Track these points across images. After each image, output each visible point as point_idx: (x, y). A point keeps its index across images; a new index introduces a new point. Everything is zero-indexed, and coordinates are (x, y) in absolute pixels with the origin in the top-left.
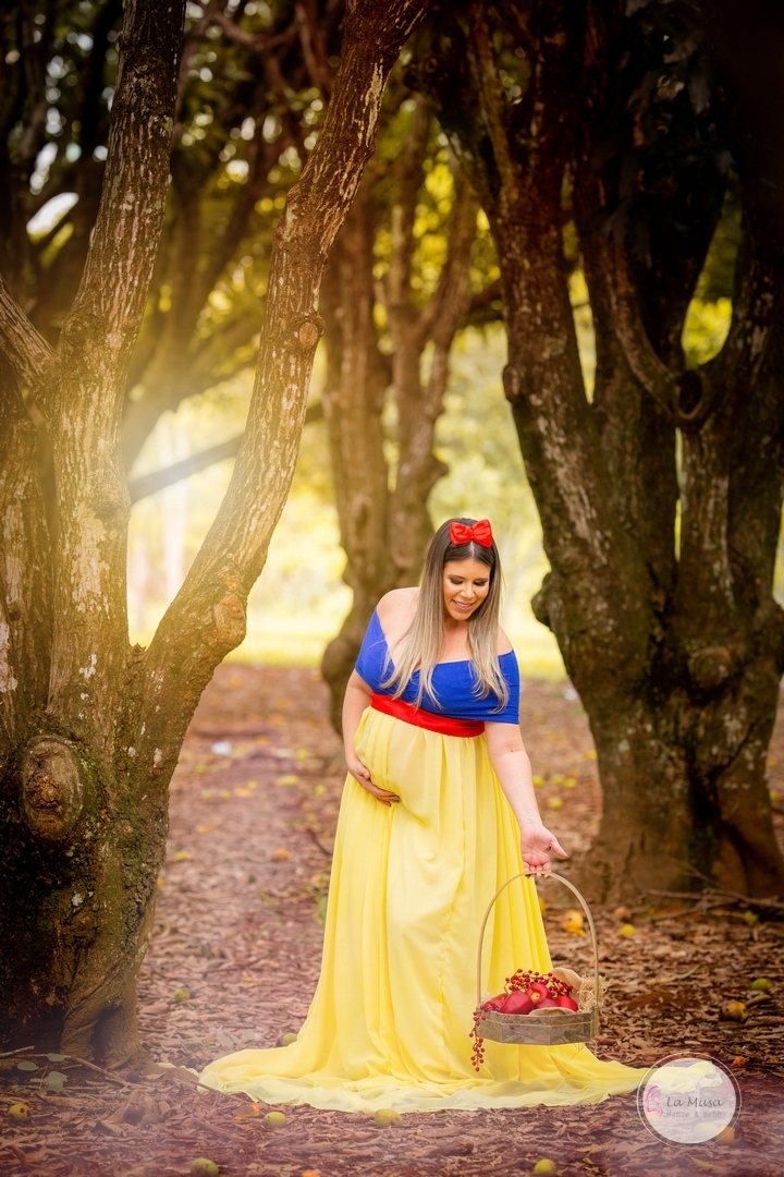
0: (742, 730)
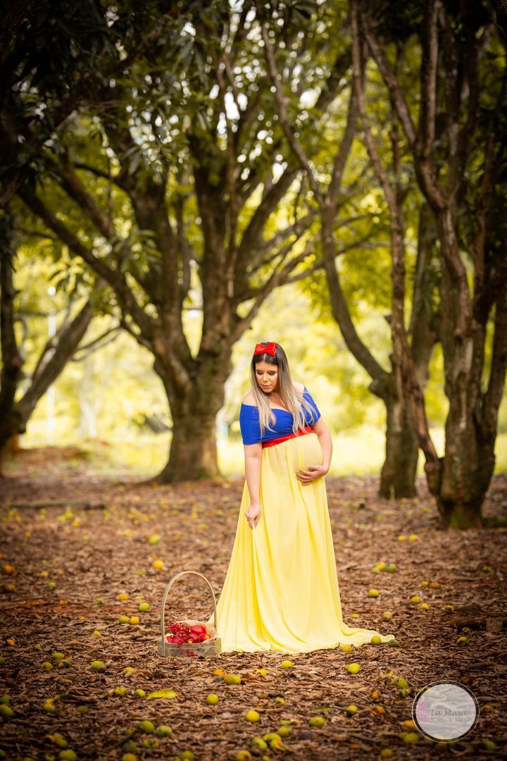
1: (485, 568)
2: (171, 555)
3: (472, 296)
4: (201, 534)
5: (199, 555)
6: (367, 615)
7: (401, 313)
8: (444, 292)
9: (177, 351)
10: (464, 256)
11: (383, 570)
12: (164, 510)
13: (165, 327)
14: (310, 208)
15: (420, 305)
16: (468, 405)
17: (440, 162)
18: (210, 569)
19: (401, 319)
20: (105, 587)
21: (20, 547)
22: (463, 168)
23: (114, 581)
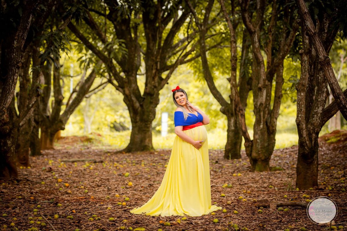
0: (11, 144)
1: (270, 186)
2: (135, 180)
3: (266, 70)
4: (147, 172)
5: (147, 181)
6: (220, 203)
7: (235, 77)
8: (254, 68)
9: (134, 93)
10: (263, 53)
11: (227, 187)
12: (129, 163)
13: (129, 82)
14: (194, 30)
15: (243, 74)
16: (264, 117)
17: (253, 11)
18: (153, 186)
19: (235, 80)
20: (109, 192)
21: (69, 177)
22: (263, 14)
23: (113, 190)
